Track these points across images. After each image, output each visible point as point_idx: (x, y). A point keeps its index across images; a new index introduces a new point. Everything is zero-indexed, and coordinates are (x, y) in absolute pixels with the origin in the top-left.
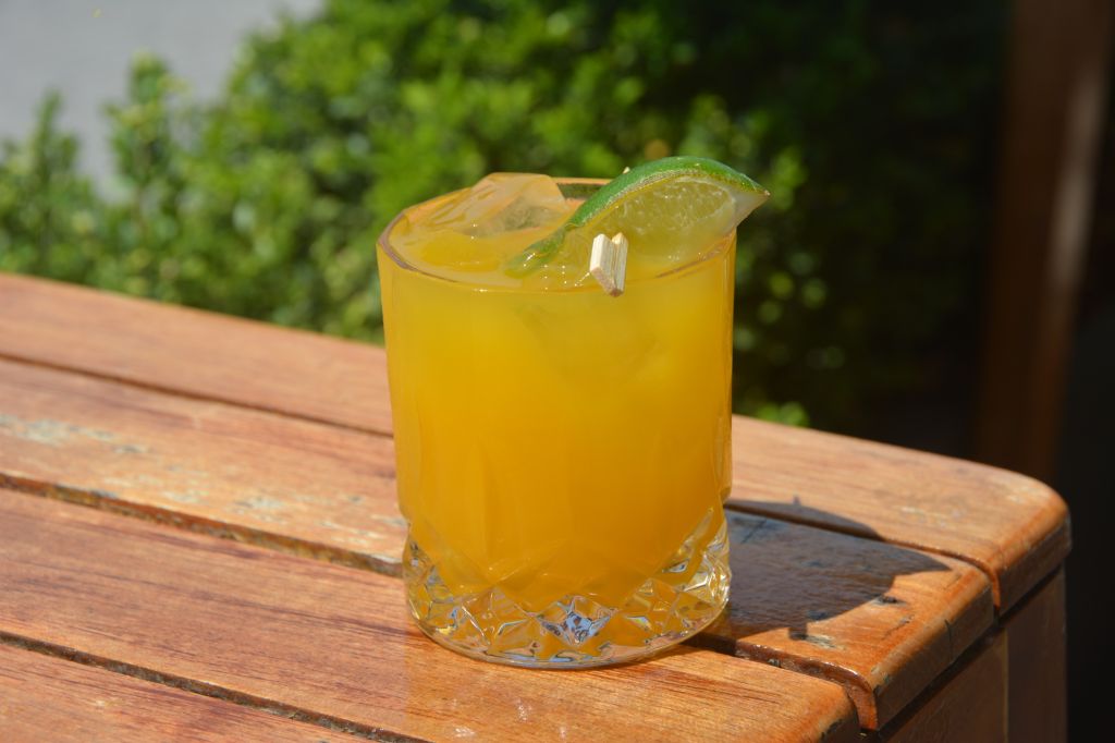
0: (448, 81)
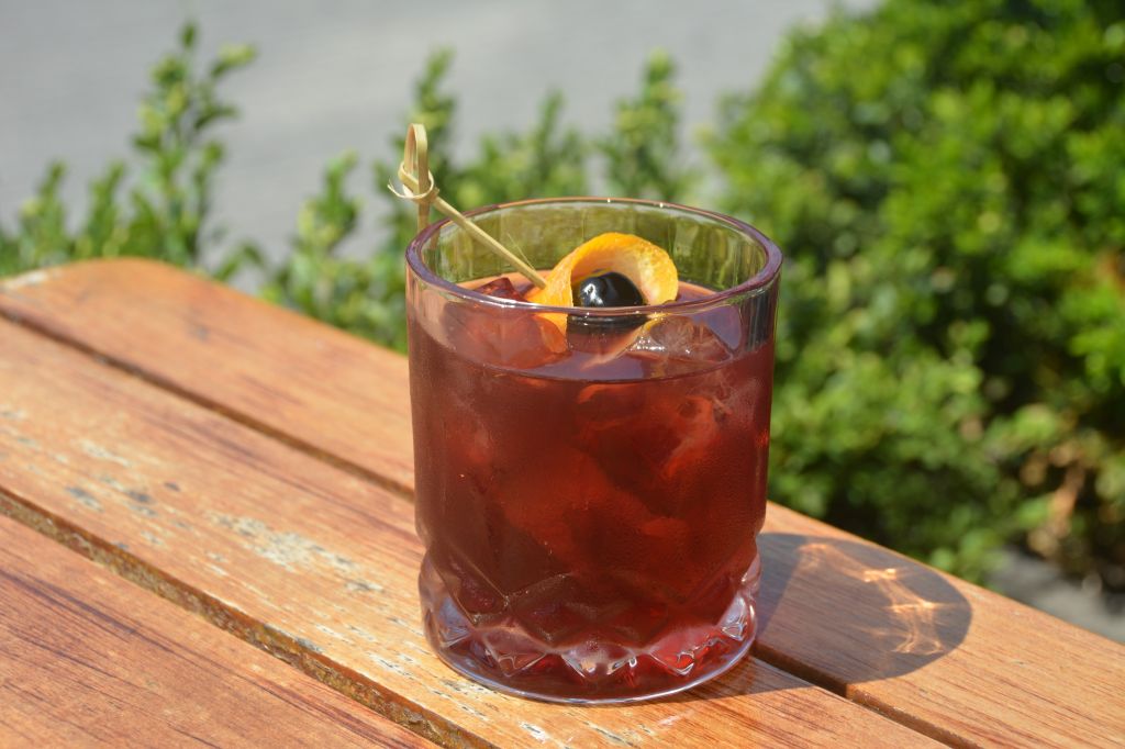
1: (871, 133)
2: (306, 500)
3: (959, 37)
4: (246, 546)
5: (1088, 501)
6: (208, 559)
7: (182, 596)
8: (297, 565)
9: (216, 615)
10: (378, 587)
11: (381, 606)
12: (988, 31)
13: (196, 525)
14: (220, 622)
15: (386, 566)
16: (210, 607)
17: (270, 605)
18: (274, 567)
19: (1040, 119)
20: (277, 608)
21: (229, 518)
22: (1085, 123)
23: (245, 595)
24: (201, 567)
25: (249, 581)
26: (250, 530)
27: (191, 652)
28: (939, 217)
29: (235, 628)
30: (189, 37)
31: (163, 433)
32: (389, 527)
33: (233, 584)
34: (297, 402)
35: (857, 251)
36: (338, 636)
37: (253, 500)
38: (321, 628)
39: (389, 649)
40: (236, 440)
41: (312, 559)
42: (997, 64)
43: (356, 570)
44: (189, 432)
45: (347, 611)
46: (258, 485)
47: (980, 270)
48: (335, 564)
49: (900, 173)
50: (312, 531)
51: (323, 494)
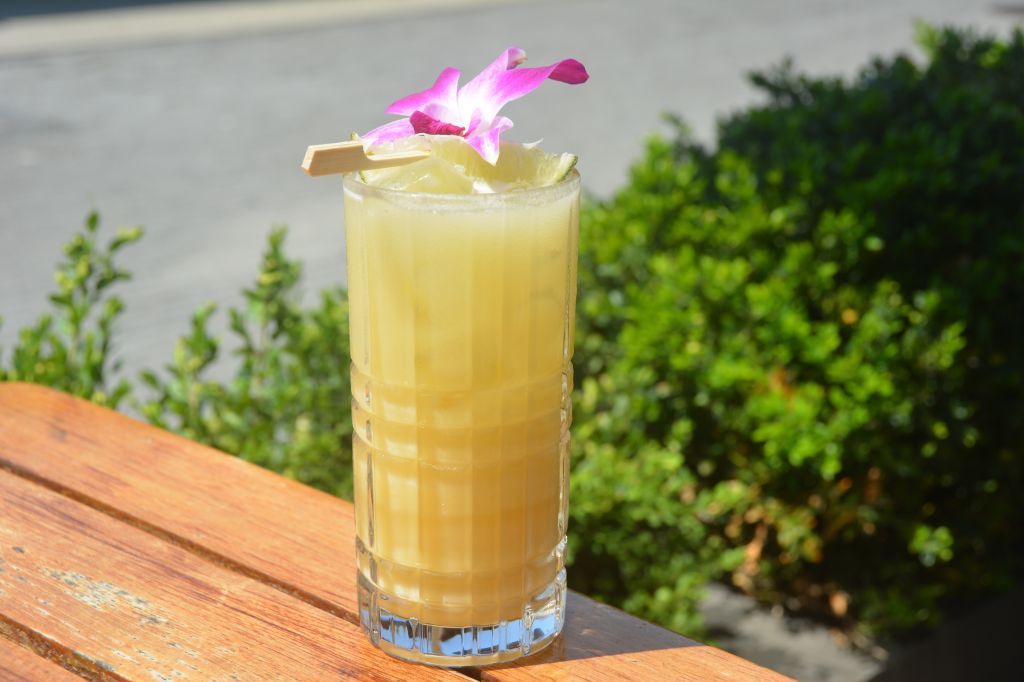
0: (686, 254)
1: (610, 284)
2: (120, 557)
3: (670, 216)
4: (69, 592)
5: (772, 549)
6: (38, 604)
7: (16, 633)
8: (105, 606)
9: (39, 646)
10: (164, 620)
11: (164, 634)
12: (691, 212)
13: (33, 578)
14: (42, 651)
15: (173, 605)
16: (35, 639)
17: (79, 636)
18: (87, 607)
19: (726, 274)
20: (84, 638)
21: (59, 572)
22: (757, 277)
23: (62, 630)
24: (31, 610)
25: (67, 619)
26: (74, 581)
27: (14, 674)
28: (658, 344)
29: (53, 655)
30: (93, 221)
31: (19, 510)
32: (180, 574)
33: (53, 621)
34: (125, 484)
35: (604, 370)
36: (128, 658)
37: (79, 558)
38: (115, 652)
39: (165, 666)
40: (73, 514)
41: (117, 601)
42: (698, 236)
43: (149, 608)
44: (37, 508)
45: (138, 638)
46: (84, 546)
47: (689, 382)
48: (134, 604)
49: (631, 313)
50: (121, 580)
51: (134, 552)
